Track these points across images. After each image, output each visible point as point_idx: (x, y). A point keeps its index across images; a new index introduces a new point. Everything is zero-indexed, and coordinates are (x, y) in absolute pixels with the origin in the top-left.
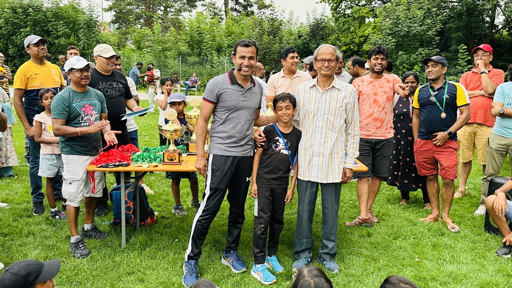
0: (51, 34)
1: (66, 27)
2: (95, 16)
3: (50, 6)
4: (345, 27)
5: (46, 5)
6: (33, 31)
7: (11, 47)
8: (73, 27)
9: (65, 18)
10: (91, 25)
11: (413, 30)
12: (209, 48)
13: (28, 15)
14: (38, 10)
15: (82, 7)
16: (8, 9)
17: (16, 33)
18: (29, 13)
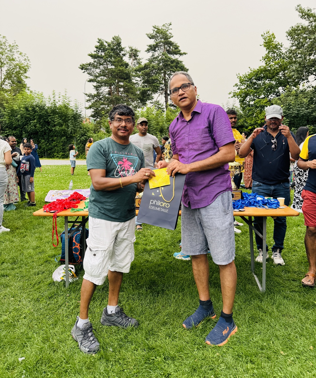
0: (50, 124)
1: (60, 119)
2: (79, 111)
3: (50, 106)
4: (250, 113)
5: (47, 105)
6: (39, 122)
7: (24, 133)
8: (65, 119)
9: (60, 113)
10: (76, 117)
11: (301, 112)
12: (155, 130)
13: (35, 112)
14: (42, 108)
15: (71, 106)
16: (23, 108)
17: (28, 124)
18: (36, 110)
